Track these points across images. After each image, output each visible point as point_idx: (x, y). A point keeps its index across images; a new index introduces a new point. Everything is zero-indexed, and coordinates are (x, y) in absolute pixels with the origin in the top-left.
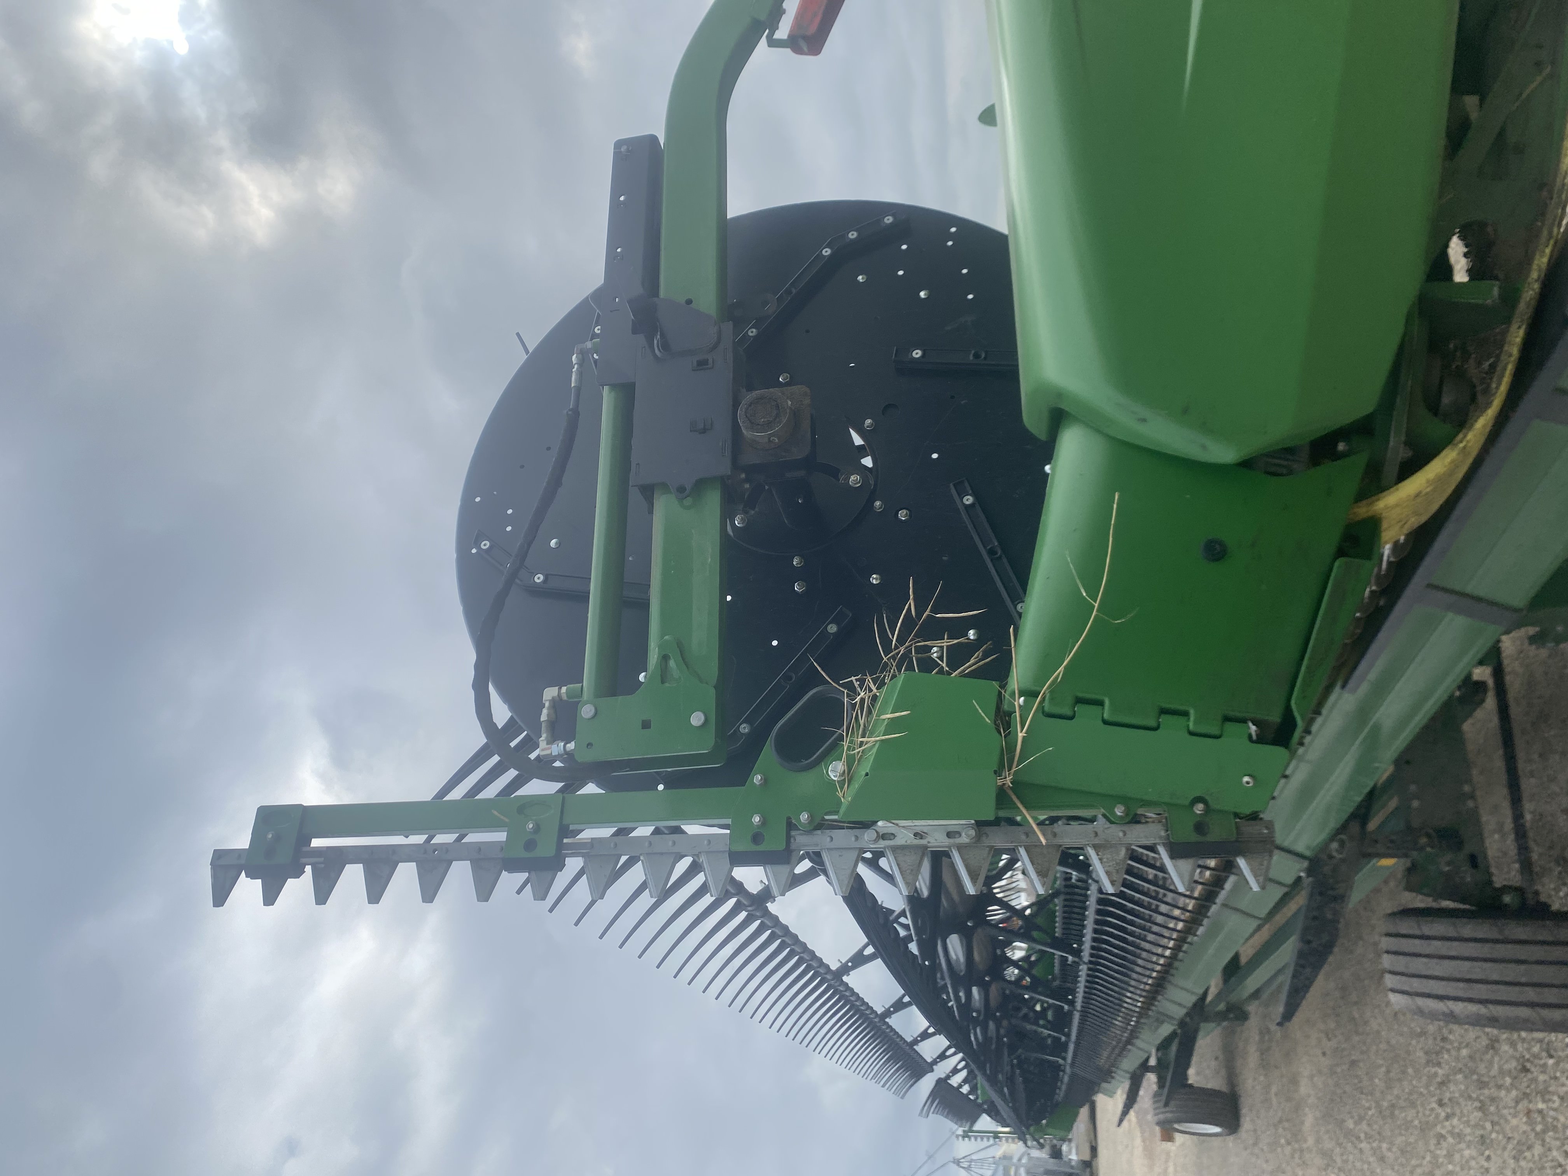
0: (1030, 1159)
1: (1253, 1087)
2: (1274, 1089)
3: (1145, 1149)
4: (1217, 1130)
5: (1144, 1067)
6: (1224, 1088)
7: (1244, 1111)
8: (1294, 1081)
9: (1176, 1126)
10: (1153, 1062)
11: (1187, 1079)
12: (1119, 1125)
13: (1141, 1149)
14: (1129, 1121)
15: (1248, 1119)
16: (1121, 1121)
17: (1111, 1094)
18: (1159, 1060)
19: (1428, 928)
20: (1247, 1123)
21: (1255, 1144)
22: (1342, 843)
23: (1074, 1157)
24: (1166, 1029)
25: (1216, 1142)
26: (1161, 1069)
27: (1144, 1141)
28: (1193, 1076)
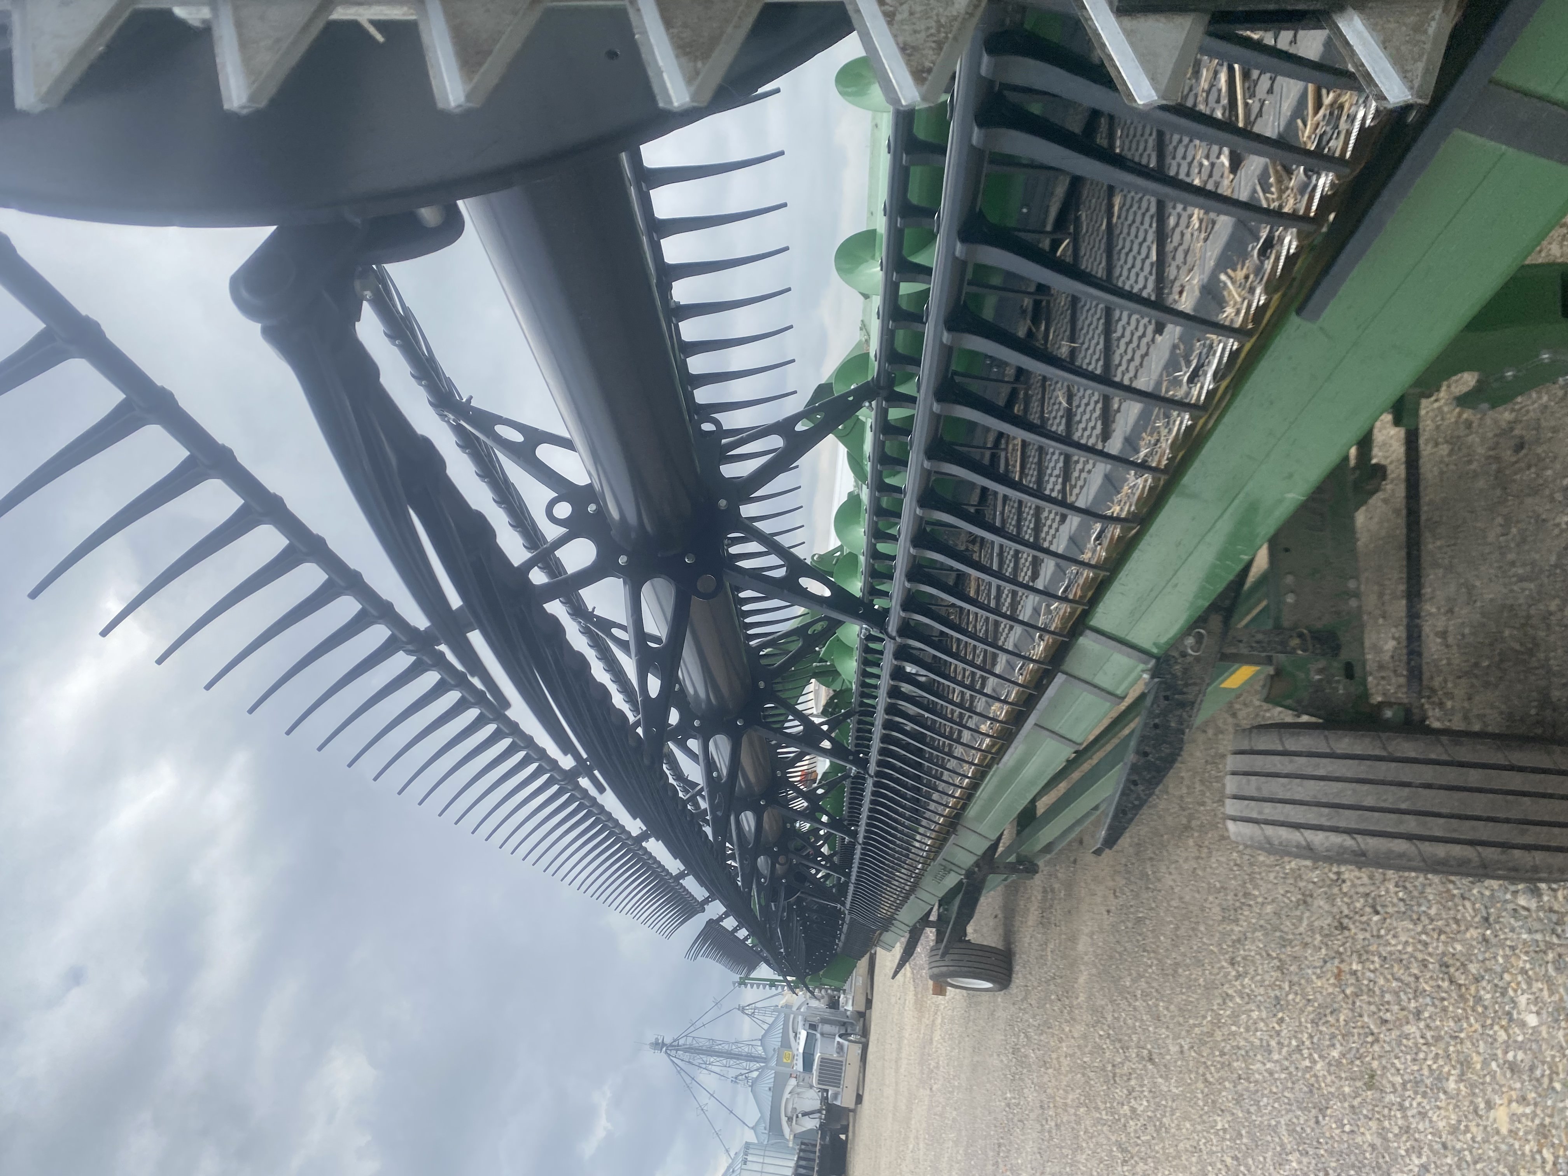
0: (809, 1008)
1: (1030, 944)
2: (1051, 946)
3: (916, 1002)
4: (988, 985)
5: (925, 921)
6: (1000, 946)
7: (1017, 968)
8: (1073, 939)
9: (949, 980)
10: (933, 917)
11: (965, 935)
12: (893, 977)
13: (912, 1001)
14: (905, 975)
15: (1020, 975)
16: (896, 973)
17: (889, 948)
18: (939, 916)
19: (1292, 744)
20: (1018, 980)
21: (1025, 999)
22: (1199, 638)
23: (849, 1007)
24: (952, 880)
25: (985, 997)
26: (940, 924)
27: (916, 995)
28: (972, 932)
